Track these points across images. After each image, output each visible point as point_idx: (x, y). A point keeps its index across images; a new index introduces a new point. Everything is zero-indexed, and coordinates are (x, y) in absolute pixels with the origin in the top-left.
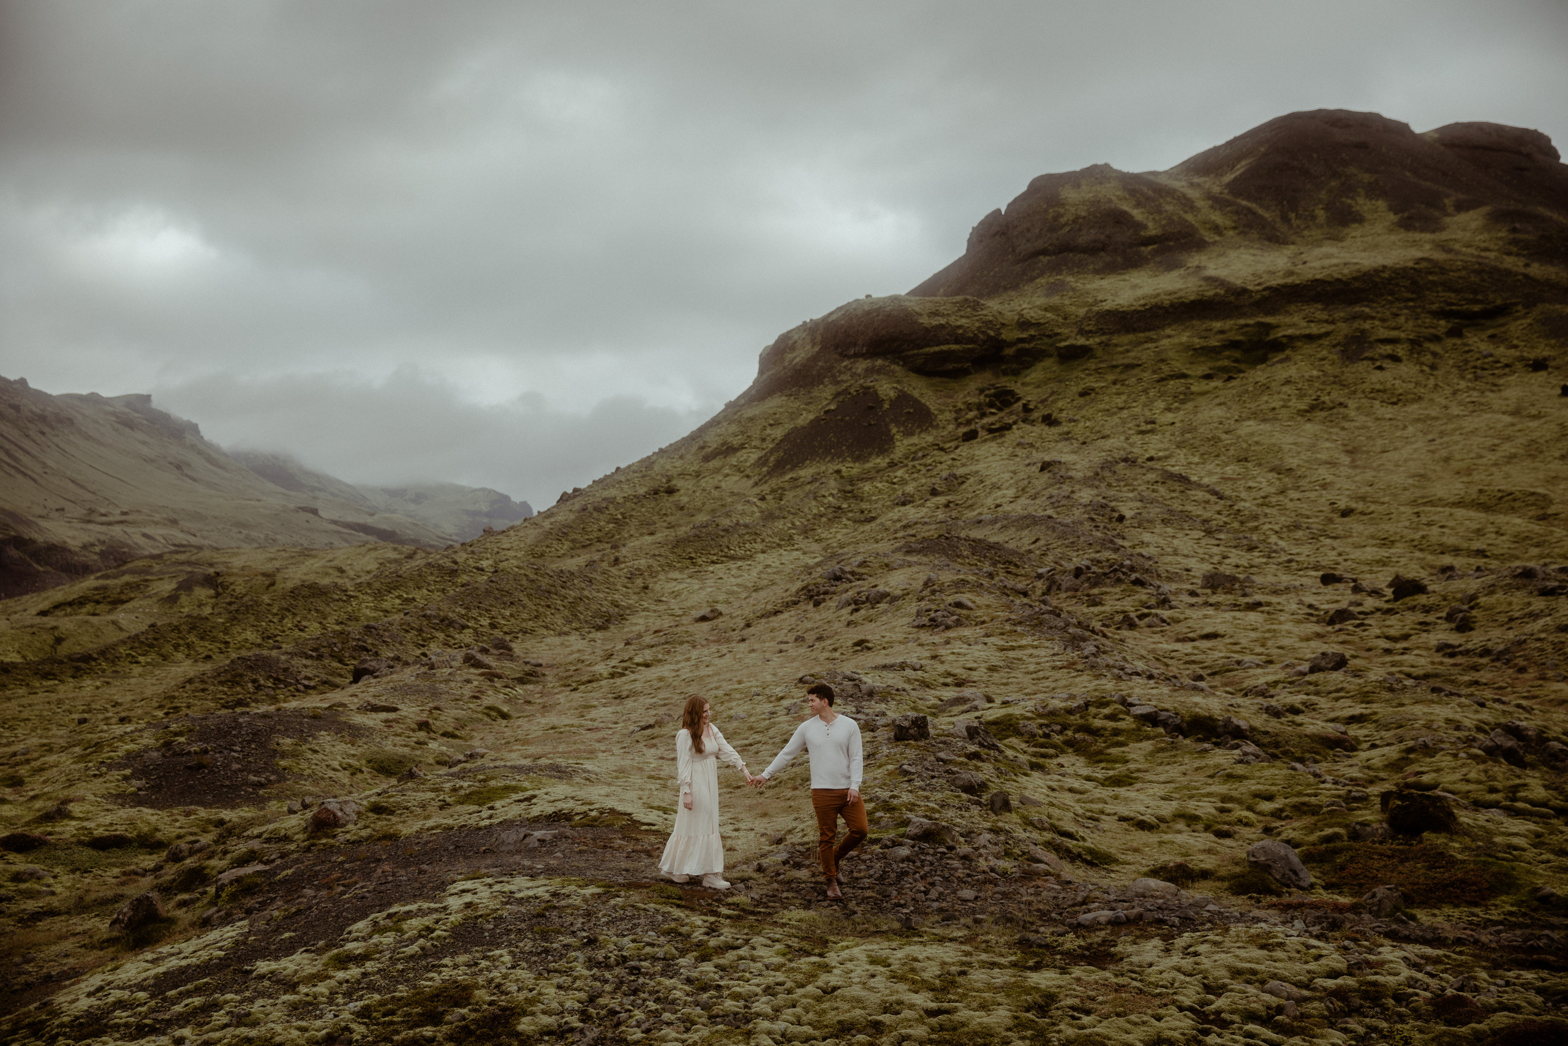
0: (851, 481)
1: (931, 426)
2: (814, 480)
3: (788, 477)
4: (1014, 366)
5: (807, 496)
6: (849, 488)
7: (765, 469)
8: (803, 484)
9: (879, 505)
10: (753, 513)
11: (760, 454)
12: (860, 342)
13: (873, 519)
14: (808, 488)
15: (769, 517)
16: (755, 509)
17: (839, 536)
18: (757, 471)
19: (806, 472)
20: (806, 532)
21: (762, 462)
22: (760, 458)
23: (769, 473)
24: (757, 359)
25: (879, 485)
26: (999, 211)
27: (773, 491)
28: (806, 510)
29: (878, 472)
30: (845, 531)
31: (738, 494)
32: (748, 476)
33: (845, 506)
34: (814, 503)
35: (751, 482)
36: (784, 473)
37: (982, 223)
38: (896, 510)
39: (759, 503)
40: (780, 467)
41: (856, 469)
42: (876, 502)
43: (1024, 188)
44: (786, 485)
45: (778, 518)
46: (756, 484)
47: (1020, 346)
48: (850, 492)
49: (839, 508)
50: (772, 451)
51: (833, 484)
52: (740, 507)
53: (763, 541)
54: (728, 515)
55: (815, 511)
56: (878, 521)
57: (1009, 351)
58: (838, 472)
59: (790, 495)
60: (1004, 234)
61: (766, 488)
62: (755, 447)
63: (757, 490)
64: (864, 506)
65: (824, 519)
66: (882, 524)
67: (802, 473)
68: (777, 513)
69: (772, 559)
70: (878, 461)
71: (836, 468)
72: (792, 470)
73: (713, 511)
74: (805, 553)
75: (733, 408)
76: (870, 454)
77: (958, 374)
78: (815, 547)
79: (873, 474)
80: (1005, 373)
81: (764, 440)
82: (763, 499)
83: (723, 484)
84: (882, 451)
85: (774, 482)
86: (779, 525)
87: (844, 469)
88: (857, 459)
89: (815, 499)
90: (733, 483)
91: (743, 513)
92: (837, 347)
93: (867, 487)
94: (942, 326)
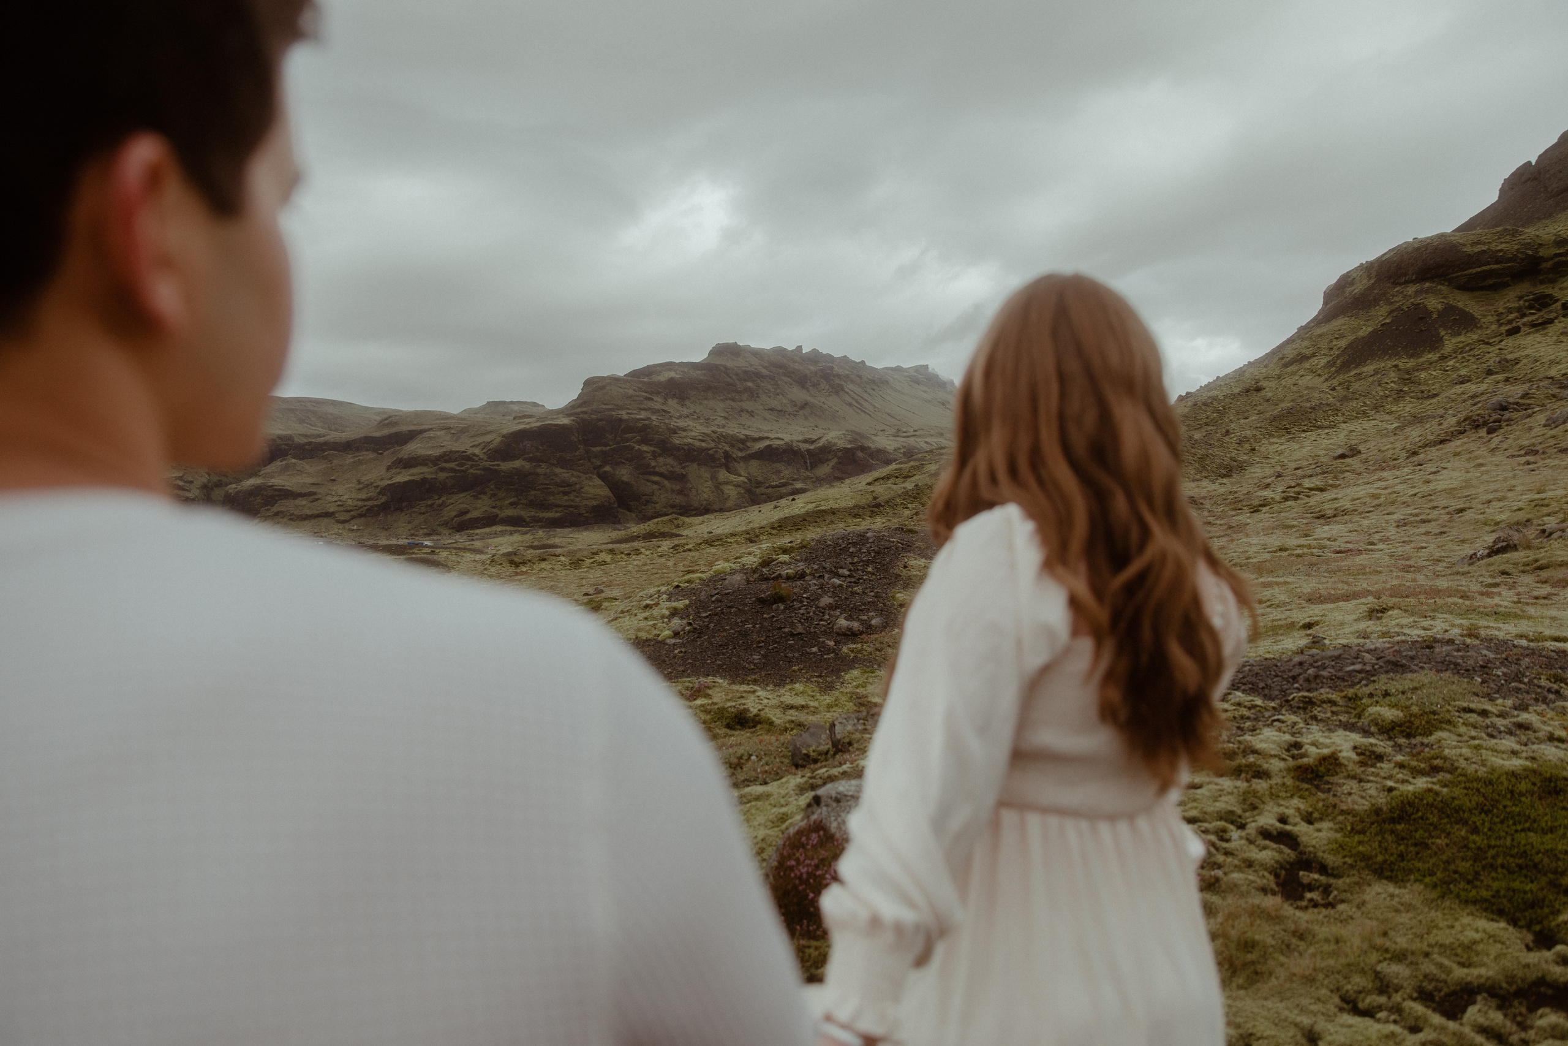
0: (1408, 372)
1: (1477, 328)
2: (1376, 373)
3: (1352, 373)
4: (1551, 276)
5: (1372, 383)
6: (1407, 377)
7: (1333, 369)
8: (1366, 377)
9: (1437, 386)
10: (1328, 398)
11: (1329, 359)
12: (1410, 272)
13: (1436, 395)
14: (1371, 379)
15: (1346, 399)
16: (1329, 396)
17: (1407, 409)
18: (1326, 370)
19: (1368, 369)
20: (1376, 408)
21: (1331, 364)
22: (1329, 362)
23: (1336, 371)
24: (1322, 295)
25: (1434, 373)
26: (1529, 163)
27: (1340, 384)
28: (1374, 393)
29: (1431, 364)
30: (1411, 405)
31: (1312, 388)
32: (1319, 375)
33: (1406, 389)
34: (1380, 388)
35: (1323, 379)
36: (1349, 371)
37: (1513, 174)
38: (1457, 387)
39: (1331, 392)
40: (1345, 366)
41: (1411, 363)
42: (1433, 384)
43: (1555, 140)
44: (1352, 379)
45: (1351, 399)
46: (1327, 380)
47: (1557, 260)
48: (1408, 378)
49: (1401, 391)
50: (1338, 357)
51: (1393, 375)
52: (1316, 395)
53: (1343, 414)
54: (1308, 400)
55: (1381, 394)
56: (1443, 395)
57: (1549, 264)
58: (1396, 366)
59: (1355, 386)
60: (1535, 179)
61: (1335, 382)
62: (1324, 355)
63: (1327, 384)
64: (1423, 388)
65: (1389, 399)
66: (1446, 397)
67: (1365, 369)
68: (1351, 396)
69: (1354, 426)
70: (1430, 356)
71: (1394, 363)
72: (1356, 368)
73: (1293, 401)
74: (1382, 421)
75: (1304, 332)
76: (1423, 352)
77: (1498, 287)
78: (1387, 417)
79: (1426, 366)
80: (1542, 282)
81: (1331, 349)
82: (1334, 389)
83: (1300, 382)
84: (1433, 348)
85: (1341, 378)
86: (1354, 404)
87: (1401, 364)
88: (1411, 356)
89: (1380, 385)
90: (1308, 380)
91: (1320, 399)
92: (1389, 278)
93: (1423, 375)
94: (1484, 252)
